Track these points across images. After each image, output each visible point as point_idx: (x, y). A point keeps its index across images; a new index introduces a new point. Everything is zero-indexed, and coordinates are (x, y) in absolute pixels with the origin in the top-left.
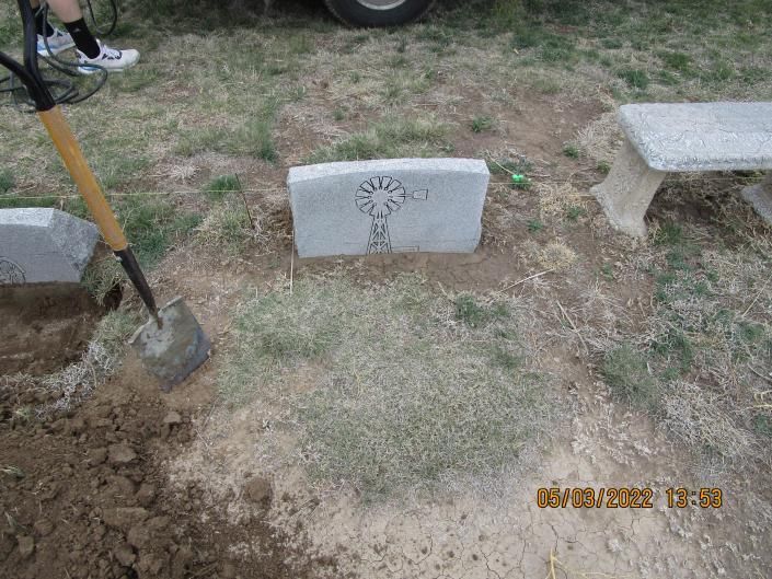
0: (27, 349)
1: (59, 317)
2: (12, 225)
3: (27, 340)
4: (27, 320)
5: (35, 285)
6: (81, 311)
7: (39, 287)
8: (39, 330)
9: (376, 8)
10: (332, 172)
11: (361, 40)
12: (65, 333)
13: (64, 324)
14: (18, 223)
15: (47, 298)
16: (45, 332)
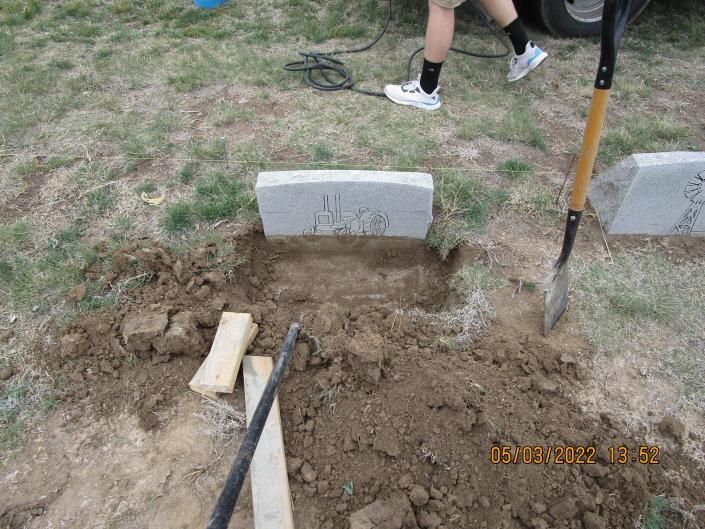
0: (379, 291)
1: (398, 267)
2: (406, 185)
3: (377, 284)
4: (373, 266)
5: (389, 237)
6: (416, 264)
7: (390, 240)
8: (385, 276)
9: (582, 20)
10: (679, 160)
11: (572, 48)
12: (407, 280)
13: (403, 273)
14: (412, 184)
15: (391, 250)
16: (390, 278)
